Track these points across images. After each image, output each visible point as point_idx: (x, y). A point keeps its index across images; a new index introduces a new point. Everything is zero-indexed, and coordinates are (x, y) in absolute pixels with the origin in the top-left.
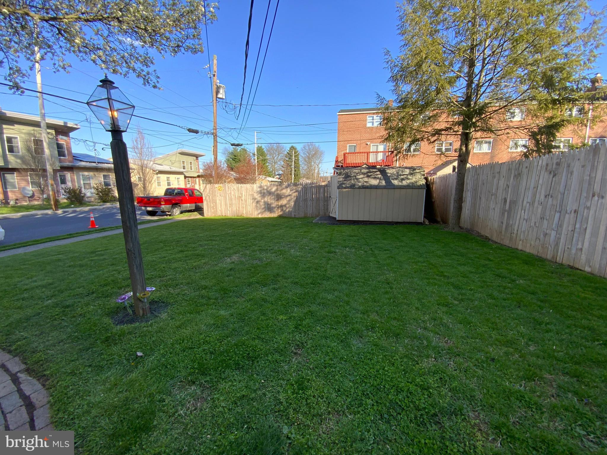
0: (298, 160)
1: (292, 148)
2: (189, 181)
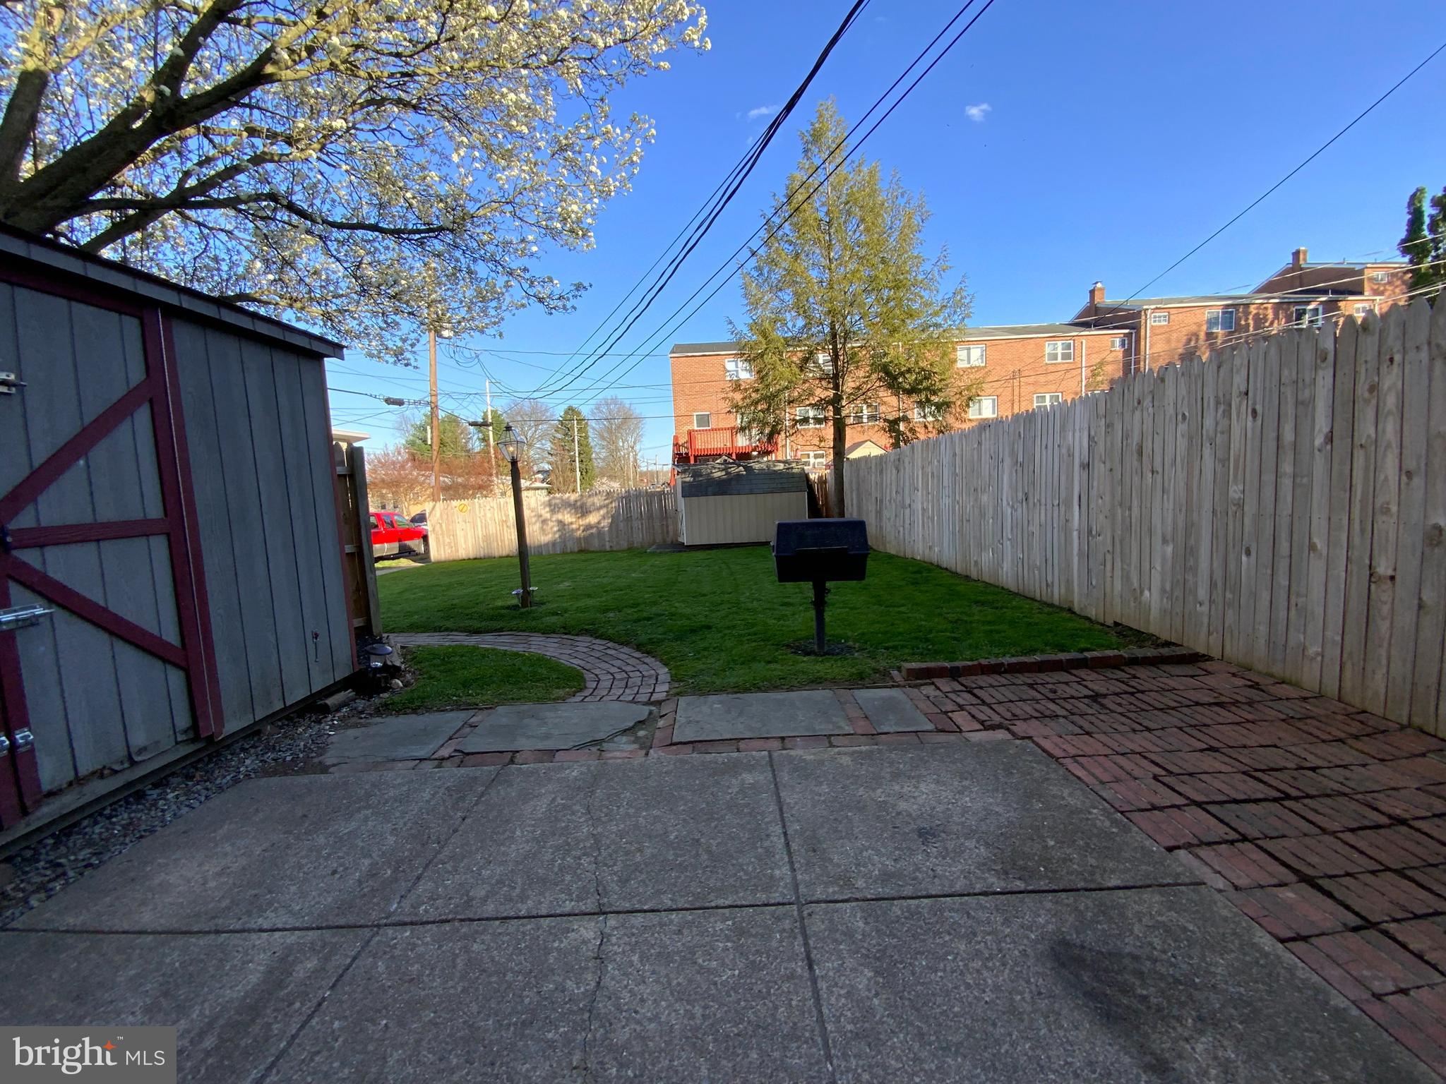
0: (586, 437)
1: (571, 410)
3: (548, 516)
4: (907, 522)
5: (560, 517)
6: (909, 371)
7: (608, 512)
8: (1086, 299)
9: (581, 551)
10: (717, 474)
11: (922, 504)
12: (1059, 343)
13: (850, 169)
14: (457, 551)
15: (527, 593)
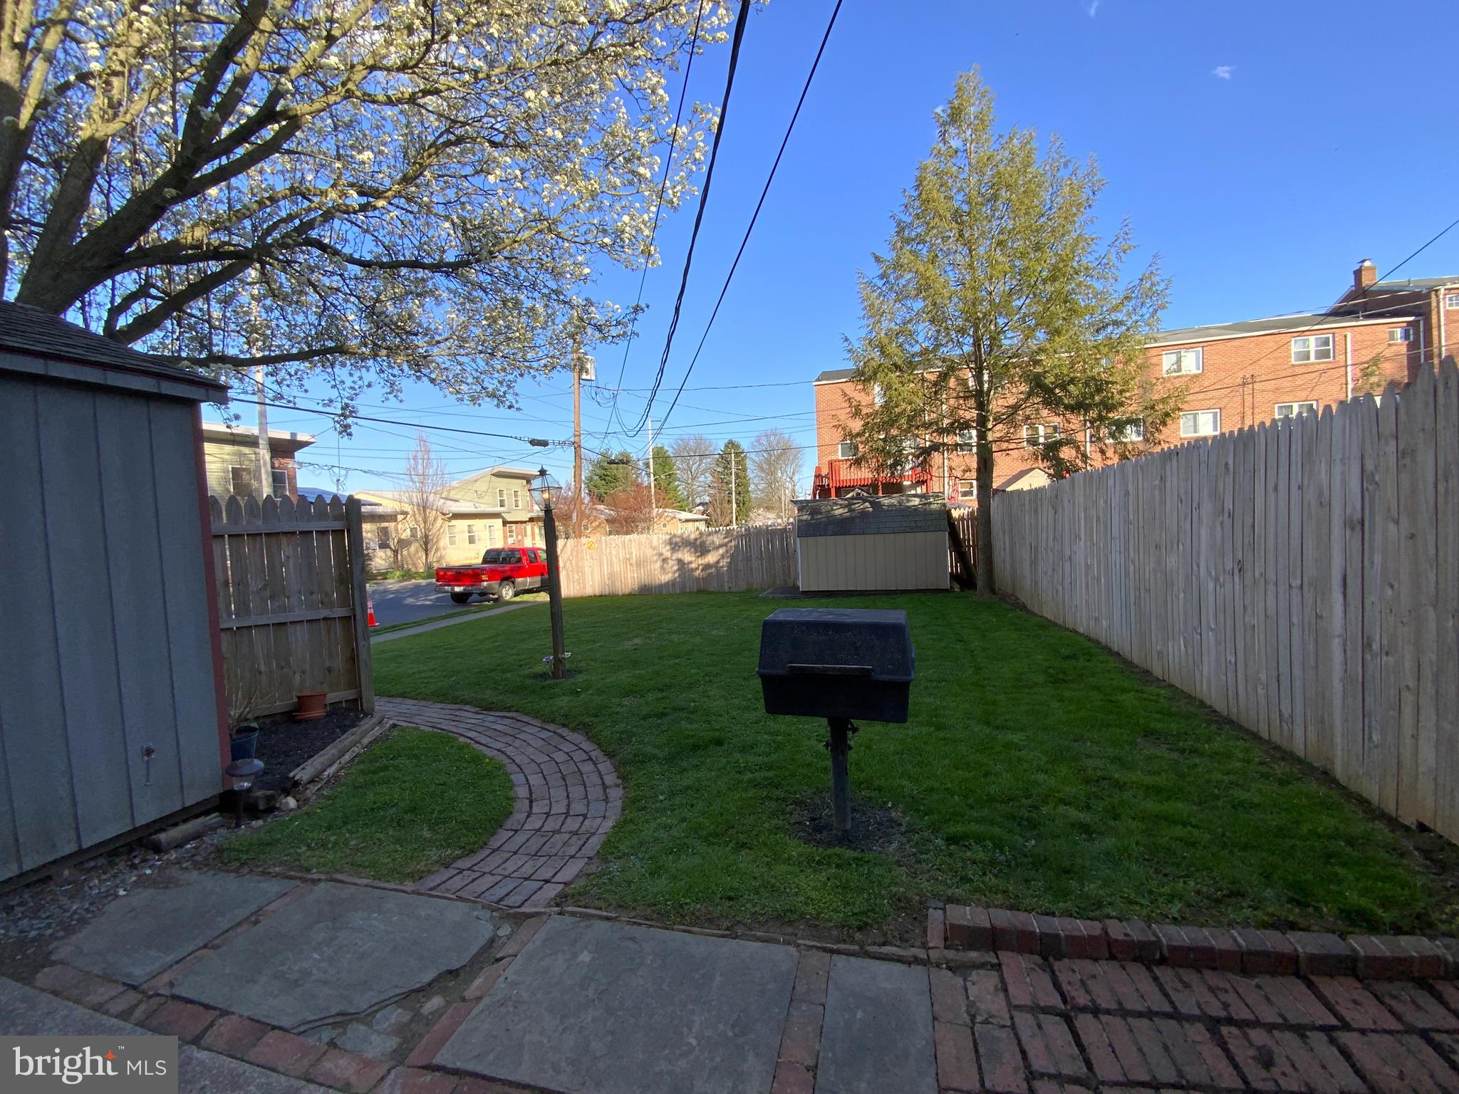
1: (731, 444)
2: (511, 531)
3: (668, 554)
4: (1067, 580)
5: (679, 555)
6: (1072, 381)
7: (727, 552)
8: (1351, 281)
9: (700, 591)
10: (839, 512)
11: (1086, 558)
12: (1312, 340)
13: (997, 146)
14: (585, 587)
15: (558, 661)
